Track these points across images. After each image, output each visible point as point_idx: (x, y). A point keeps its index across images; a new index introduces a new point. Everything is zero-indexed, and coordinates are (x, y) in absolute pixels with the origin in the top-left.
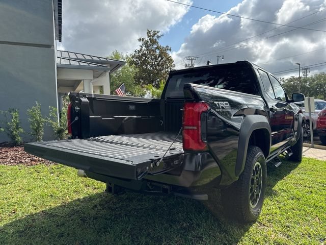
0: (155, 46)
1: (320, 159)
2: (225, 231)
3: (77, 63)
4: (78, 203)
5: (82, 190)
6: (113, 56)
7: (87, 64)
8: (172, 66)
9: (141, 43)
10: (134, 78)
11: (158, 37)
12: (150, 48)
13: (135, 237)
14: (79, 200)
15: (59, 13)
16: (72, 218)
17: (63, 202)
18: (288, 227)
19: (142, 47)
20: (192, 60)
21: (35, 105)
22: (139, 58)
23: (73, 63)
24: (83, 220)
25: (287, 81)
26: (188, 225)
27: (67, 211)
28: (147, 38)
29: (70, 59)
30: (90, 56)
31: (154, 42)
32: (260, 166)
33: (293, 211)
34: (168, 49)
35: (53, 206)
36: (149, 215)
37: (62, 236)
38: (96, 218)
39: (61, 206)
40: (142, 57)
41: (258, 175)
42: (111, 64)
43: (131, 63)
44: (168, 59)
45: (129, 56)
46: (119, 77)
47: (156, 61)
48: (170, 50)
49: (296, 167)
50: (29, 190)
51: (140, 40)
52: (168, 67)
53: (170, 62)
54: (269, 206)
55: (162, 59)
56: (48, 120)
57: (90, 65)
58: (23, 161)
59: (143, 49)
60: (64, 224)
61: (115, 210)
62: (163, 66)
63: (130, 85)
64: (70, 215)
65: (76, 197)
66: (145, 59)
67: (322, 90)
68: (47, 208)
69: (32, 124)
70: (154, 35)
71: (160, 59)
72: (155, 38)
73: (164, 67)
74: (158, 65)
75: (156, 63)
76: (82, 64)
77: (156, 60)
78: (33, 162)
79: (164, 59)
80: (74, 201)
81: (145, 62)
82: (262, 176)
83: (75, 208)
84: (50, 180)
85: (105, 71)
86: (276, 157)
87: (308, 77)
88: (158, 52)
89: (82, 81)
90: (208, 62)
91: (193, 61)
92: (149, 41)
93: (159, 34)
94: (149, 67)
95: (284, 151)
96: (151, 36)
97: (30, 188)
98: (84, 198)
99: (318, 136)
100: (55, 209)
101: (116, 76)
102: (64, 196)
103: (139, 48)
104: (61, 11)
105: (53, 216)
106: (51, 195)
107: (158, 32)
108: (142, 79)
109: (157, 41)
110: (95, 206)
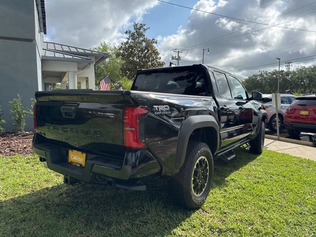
0: (142, 39)
1: (280, 152)
2: (170, 217)
3: (61, 56)
4: (46, 191)
5: (52, 179)
6: (101, 47)
7: (71, 57)
8: (157, 58)
9: (127, 36)
10: (121, 69)
11: (145, 30)
12: (136, 41)
13: (89, 222)
14: (47, 189)
15: (42, 7)
16: (37, 205)
17: (33, 191)
18: (225, 213)
19: (128, 39)
20: (178, 52)
21: (17, 98)
22: (125, 49)
23: (57, 55)
24: (47, 207)
25: (270, 75)
26: (140, 211)
27: (34, 198)
28: (133, 31)
29: (55, 51)
30: (76, 48)
31: (140, 35)
32: (206, 160)
33: (236, 199)
34: (154, 42)
35: (22, 193)
36: (107, 202)
37: (24, 221)
38: (58, 205)
39: (29, 194)
40: (128, 49)
41: (203, 168)
42: (96, 56)
43: (118, 55)
44: (154, 52)
45: (117, 48)
46: (106, 68)
47: (142, 54)
48: (156, 43)
49: (254, 159)
50: (3, 179)
51: (126, 33)
52: (154, 59)
53: (155, 55)
54: (216, 195)
55: (148, 51)
56: (29, 111)
57: (75, 57)
58: (3, 151)
59: (129, 41)
60: (28, 211)
61: (78, 198)
62: (149, 58)
63: (118, 76)
64: (35, 202)
65: (45, 186)
66: (131, 52)
67: (303, 83)
68: (17, 196)
69: (14, 115)
70: (140, 27)
71: (146, 51)
72: (142, 30)
73: (151, 59)
74: (144, 57)
75: (142, 55)
76: (66, 56)
77: (143, 52)
78: (12, 152)
79: (150, 51)
80: (42, 189)
81: (131, 54)
82: (208, 168)
83: (42, 196)
84: (24, 169)
85: (90, 64)
86: (231, 150)
87: (290, 70)
88: (144, 44)
89: (67, 73)
90: (171, 64)
91: (180, 54)
92: (136, 33)
93: (145, 27)
94: (135, 59)
95: (242, 145)
96: (137, 29)
97: (4, 177)
98: (52, 187)
99: (286, 129)
100: (23, 197)
101: (104, 67)
102: (34, 185)
103: (125, 41)
104: (44, 5)
105: (20, 204)
106: (23, 184)
107: (144, 25)
108: (129, 71)
109: (144, 33)
110: (62, 194)
